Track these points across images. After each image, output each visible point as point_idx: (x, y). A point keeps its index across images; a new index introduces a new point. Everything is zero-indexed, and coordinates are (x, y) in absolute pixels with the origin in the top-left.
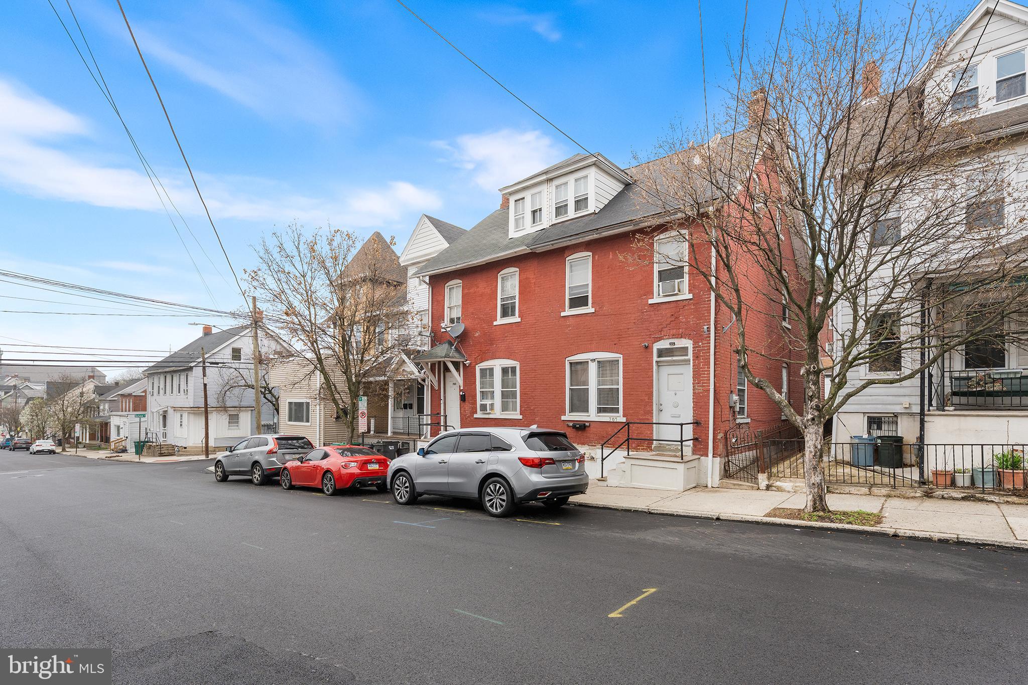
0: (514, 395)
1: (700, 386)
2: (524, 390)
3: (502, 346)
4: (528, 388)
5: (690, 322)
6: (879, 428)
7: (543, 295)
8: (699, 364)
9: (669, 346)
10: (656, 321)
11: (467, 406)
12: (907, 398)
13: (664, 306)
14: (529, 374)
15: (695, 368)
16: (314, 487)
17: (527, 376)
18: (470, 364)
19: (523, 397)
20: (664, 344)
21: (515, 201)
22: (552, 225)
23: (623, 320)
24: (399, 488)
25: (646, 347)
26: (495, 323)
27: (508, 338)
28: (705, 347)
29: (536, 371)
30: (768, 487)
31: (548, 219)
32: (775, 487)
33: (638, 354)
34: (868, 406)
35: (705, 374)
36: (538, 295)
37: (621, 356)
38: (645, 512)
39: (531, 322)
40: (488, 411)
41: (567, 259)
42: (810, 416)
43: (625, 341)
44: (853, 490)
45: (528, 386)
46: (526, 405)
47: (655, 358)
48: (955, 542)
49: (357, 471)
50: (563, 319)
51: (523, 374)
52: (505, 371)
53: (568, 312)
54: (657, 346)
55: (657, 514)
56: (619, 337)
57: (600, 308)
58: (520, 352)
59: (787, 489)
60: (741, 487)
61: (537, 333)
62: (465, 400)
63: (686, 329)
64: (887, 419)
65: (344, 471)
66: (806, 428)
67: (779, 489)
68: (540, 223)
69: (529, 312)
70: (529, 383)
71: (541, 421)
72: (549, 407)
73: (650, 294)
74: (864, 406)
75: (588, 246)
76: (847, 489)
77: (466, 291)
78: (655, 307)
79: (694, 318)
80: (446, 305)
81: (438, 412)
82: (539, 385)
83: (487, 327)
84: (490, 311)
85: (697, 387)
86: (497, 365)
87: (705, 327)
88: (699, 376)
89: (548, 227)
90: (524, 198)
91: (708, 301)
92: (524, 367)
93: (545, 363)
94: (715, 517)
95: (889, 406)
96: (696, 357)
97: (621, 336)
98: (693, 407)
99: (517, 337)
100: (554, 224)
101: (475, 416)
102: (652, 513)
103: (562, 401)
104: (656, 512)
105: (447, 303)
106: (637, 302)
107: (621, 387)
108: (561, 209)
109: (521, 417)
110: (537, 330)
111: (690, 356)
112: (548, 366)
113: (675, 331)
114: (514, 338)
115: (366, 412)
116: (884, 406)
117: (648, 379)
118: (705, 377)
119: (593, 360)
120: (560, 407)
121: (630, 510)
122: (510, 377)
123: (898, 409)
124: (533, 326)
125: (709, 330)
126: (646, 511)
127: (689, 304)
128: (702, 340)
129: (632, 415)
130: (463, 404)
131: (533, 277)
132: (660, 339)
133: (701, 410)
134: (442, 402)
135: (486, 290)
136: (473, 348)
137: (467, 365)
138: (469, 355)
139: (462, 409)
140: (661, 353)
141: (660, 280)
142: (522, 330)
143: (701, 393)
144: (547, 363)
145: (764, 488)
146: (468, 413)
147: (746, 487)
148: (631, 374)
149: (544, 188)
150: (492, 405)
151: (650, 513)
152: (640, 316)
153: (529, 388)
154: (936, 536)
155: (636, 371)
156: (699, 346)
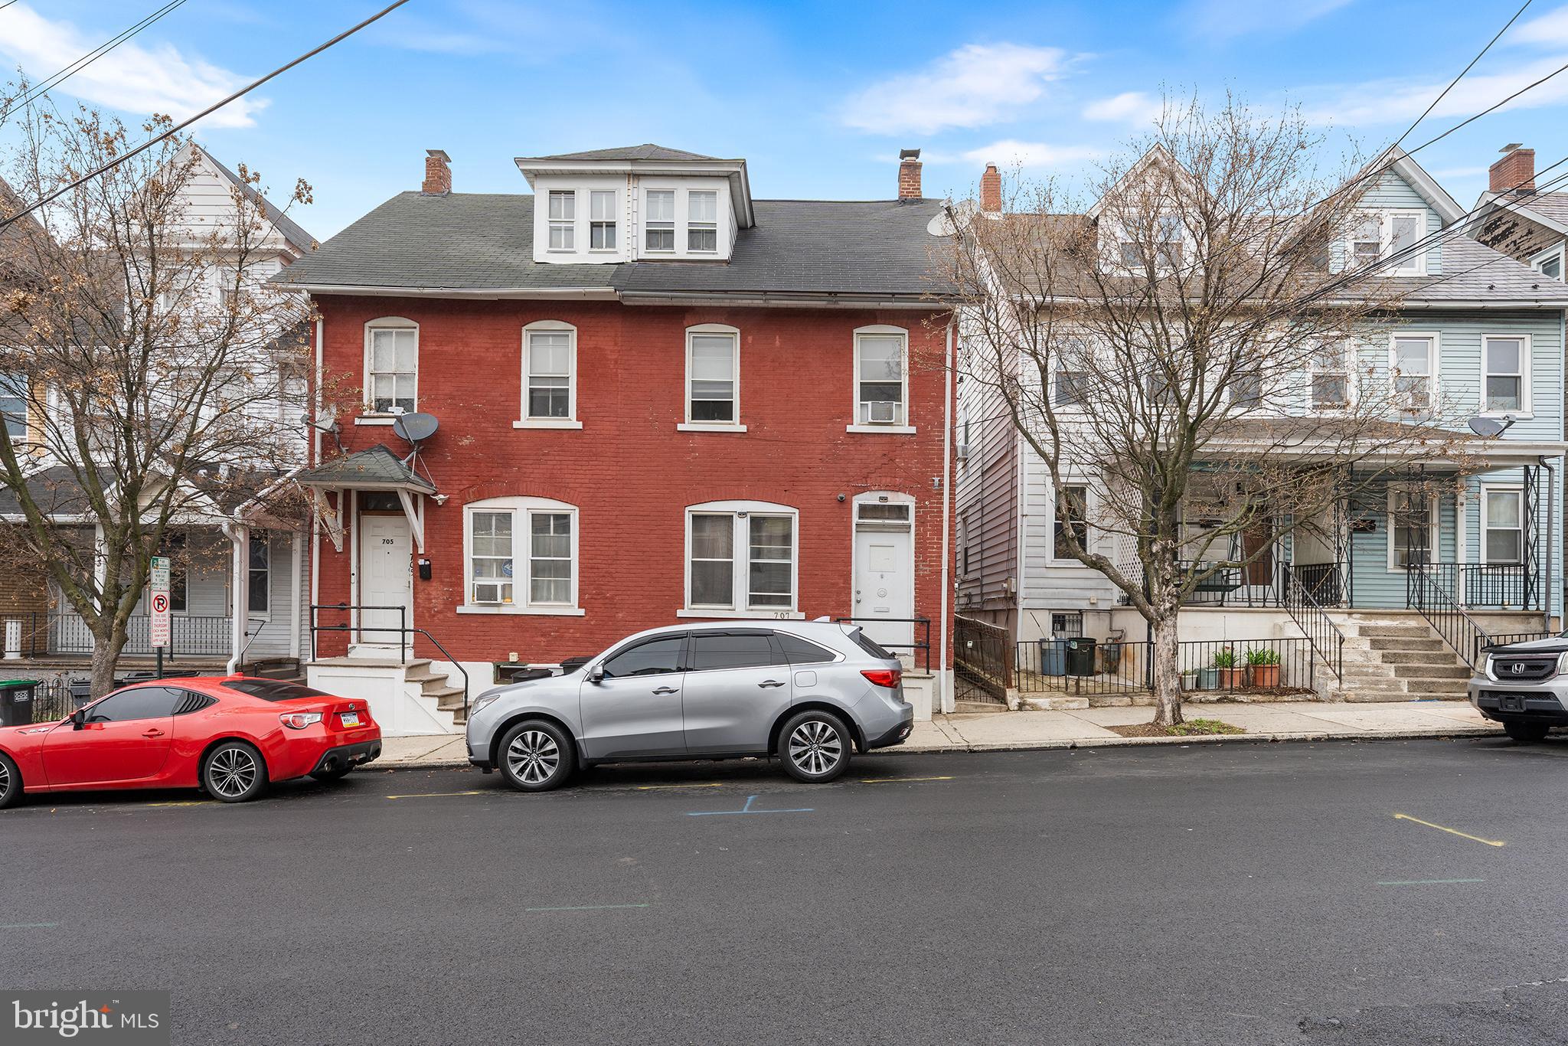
0: (564, 569)
1: (927, 566)
2: (590, 561)
3: (535, 471)
4: (598, 557)
5: (911, 468)
6: (1063, 628)
7: (636, 385)
8: (925, 532)
9: (878, 503)
10: (859, 461)
11: (436, 591)
12: (1092, 591)
13: (871, 439)
14: (602, 531)
15: (919, 539)
16: (153, 786)
17: (598, 535)
18: (447, 502)
19: (586, 575)
20: (871, 498)
21: (551, 192)
22: (638, 260)
23: (800, 452)
24: (525, 756)
25: (842, 501)
26: (516, 425)
27: (549, 458)
28: (933, 508)
29: (620, 527)
30: (1021, 706)
31: (629, 247)
32: (1029, 705)
33: (826, 511)
34: (1054, 601)
35: (933, 548)
36: (625, 385)
37: (797, 511)
38: (964, 751)
39: (608, 432)
40: (499, 600)
41: (688, 330)
42: (1168, 605)
43: (805, 488)
44: (1115, 701)
45: (599, 552)
46: (595, 589)
47: (855, 519)
48: (1326, 740)
49: (319, 733)
50: (679, 436)
51: (587, 531)
52: (540, 522)
53: (688, 425)
54: (857, 501)
55: (983, 751)
56: (793, 479)
57: (757, 426)
58: (581, 487)
59: (1043, 707)
60: (986, 709)
61: (621, 455)
62: (431, 577)
63: (905, 479)
64: (1071, 617)
65: (290, 735)
66: (1162, 619)
67: (1035, 708)
68: (608, 250)
69: (603, 414)
70: (602, 548)
71: (629, 618)
72: (647, 593)
73: (848, 416)
74: (1050, 601)
75: (732, 315)
76: (1108, 701)
77: (432, 347)
78: (856, 439)
79: (917, 463)
80: (368, 366)
81: (344, 601)
82: (625, 553)
83: (493, 430)
84: (503, 399)
85: (921, 567)
86: (522, 509)
87: (937, 479)
88: (924, 551)
89: (630, 261)
90: (572, 193)
91: (938, 441)
92: (590, 518)
93: (641, 513)
94: (1069, 746)
95: (1075, 602)
96: (921, 521)
97: (796, 479)
98: (915, 597)
99: (572, 458)
100: (643, 260)
101: (460, 610)
102: (975, 752)
103: (677, 583)
104: (981, 748)
105: (370, 364)
106: (824, 425)
107: (794, 561)
108: (659, 236)
109: (582, 612)
110: (621, 451)
111: (912, 520)
112: (645, 518)
113: (889, 479)
114: (566, 458)
115: (167, 595)
116: (1071, 602)
117: (843, 551)
118: (934, 553)
119: (742, 515)
120: (673, 593)
121: (938, 751)
122: (552, 534)
123: (1084, 605)
124: (614, 441)
125: (941, 485)
126: (965, 748)
127: (910, 442)
128: (930, 497)
129: (815, 609)
130: (422, 585)
131: (611, 348)
132: (864, 490)
133: (928, 601)
134: (354, 579)
135: (488, 354)
136: (454, 469)
137: (440, 503)
138: (443, 483)
139: (421, 596)
140: (865, 511)
141: (864, 397)
142: (586, 445)
143: (928, 575)
144: (645, 513)
145: (1016, 708)
146: (437, 603)
147: (990, 709)
148: (813, 541)
149: (622, 187)
150: (507, 589)
151: (971, 751)
152: (830, 449)
153: (602, 557)
154: (1310, 736)
155: (823, 537)
156: (926, 507)
